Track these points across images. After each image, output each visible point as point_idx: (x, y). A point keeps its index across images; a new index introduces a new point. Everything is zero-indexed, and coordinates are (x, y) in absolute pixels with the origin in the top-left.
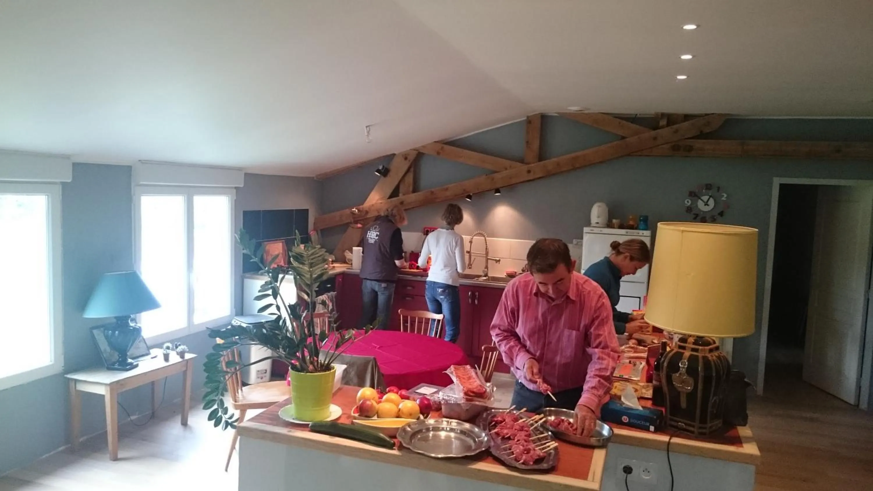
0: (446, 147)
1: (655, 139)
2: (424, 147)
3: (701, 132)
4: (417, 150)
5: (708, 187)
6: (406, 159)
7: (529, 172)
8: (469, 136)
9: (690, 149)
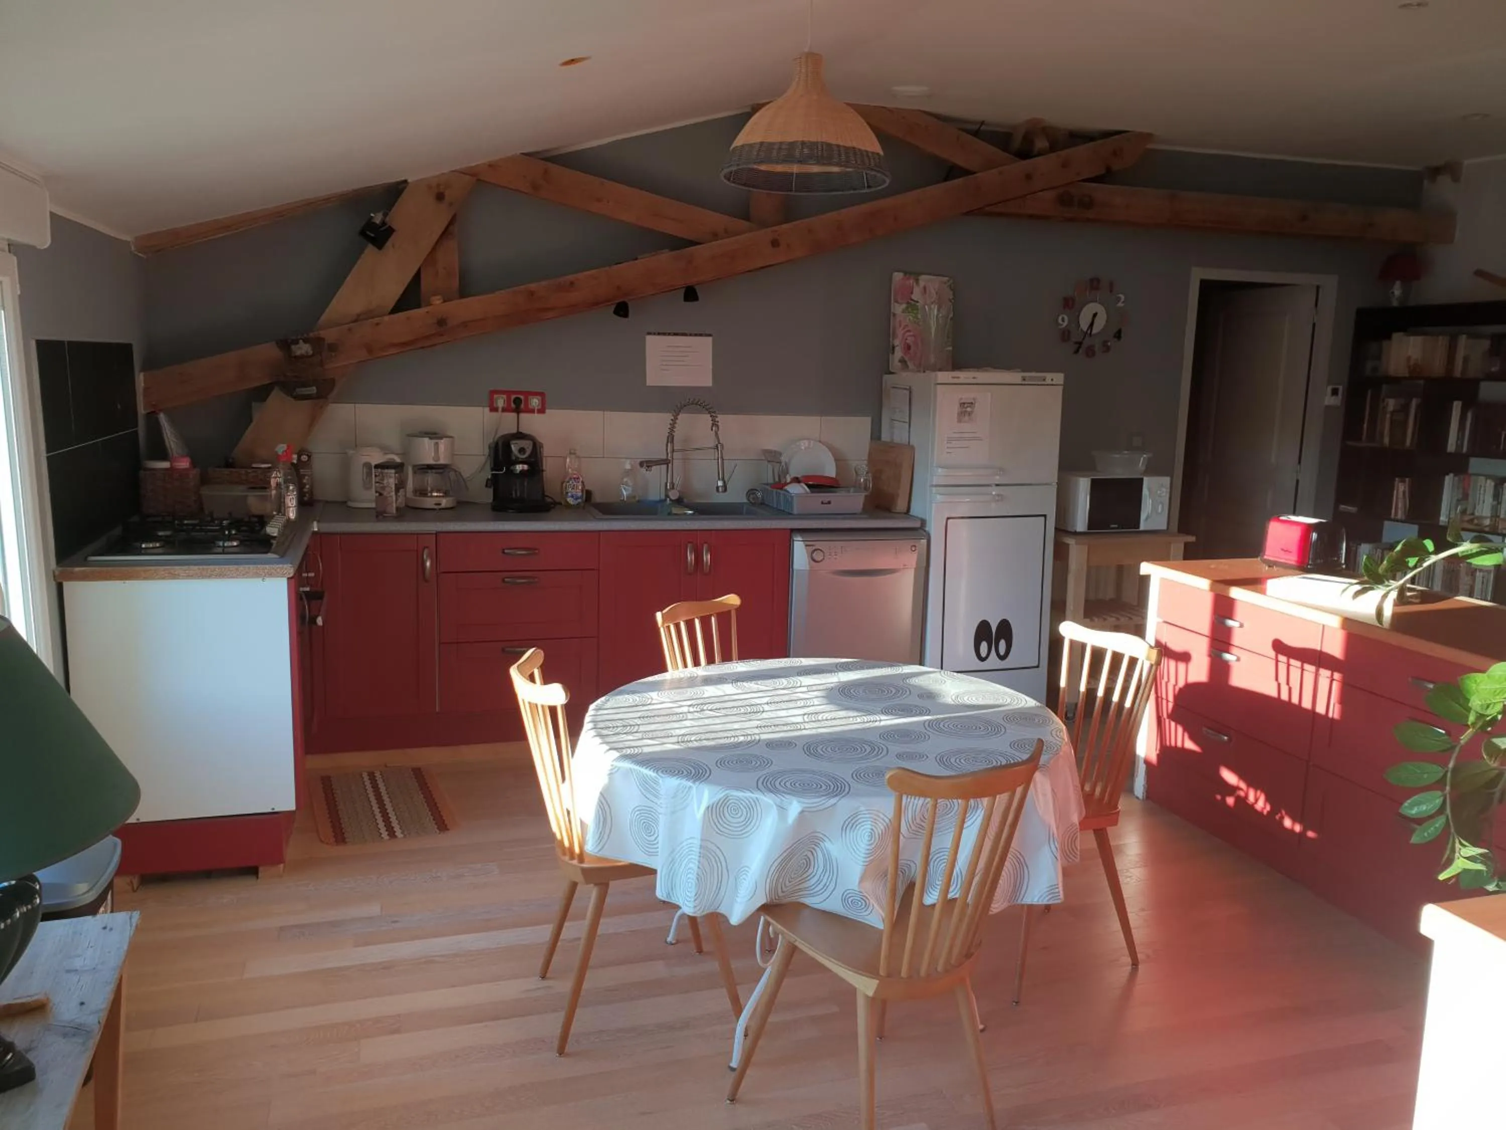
0: (555, 169)
1: (1029, 177)
2: (491, 166)
3: (1109, 170)
4: (472, 175)
5: (1094, 284)
6: (440, 197)
7: (775, 243)
8: (599, 146)
9: (1088, 203)
